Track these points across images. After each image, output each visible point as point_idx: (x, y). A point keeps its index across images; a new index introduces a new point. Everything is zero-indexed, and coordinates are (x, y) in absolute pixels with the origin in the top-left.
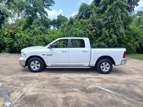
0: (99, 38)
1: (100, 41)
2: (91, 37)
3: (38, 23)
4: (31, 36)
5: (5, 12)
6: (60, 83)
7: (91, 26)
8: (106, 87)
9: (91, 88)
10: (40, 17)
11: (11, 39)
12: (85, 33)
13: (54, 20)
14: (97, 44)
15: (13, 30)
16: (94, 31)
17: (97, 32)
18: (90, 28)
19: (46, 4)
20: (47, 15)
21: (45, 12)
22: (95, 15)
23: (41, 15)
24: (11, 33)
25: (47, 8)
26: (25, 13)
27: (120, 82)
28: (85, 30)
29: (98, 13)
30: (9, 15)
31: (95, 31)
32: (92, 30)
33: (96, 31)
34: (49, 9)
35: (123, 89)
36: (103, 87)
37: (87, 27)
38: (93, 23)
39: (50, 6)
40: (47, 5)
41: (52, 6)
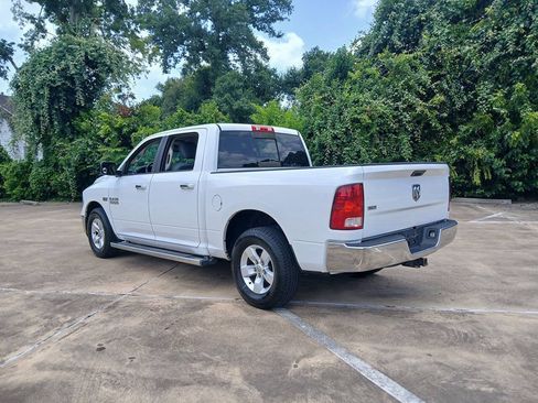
0: (463, 128)
1: (466, 141)
3: (232, 89)
5: (100, 56)
10: (238, 65)
11: (119, 150)
12: (396, 109)
13: (292, 72)
16: (439, 98)
17: (453, 104)
18: (420, 89)
19: (262, 15)
20: (265, 56)
21: (258, 46)
22: (442, 30)
23: (242, 59)
25: (262, 29)
26: (187, 54)
28: (397, 99)
30: (114, 67)
31: (443, 98)
33: (450, 98)
34: (272, 33)
37: (406, 83)
38: (435, 64)
39: (274, 21)
40: (263, 20)
41: (281, 19)
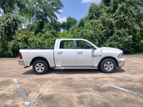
2: (102, 37)
3: (49, 27)
4: (43, 40)
5: (17, 18)
6: (73, 83)
7: (102, 26)
8: (120, 86)
9: (105, 87)
10: (50, 20)
11: (25, 43)
12: (95, 33)
14: (108, 43)
15: (25, 35)
17: (108, 32)
19: (55, 8)
20: (57, 18)
21: (55, 16)
24: (24, 38)
25: (56, 11)
26: (36, 18)
27: (135, 81)
29: (108, 12)
30: (21, 21)
31: (106, 30)
32: (103, 29)
34: (58, 12)
35: (138, 87)
36: (117, 86)
37: (97, 27)
39: (58, 9)
40: (56, 9)
41: (61, 9)
